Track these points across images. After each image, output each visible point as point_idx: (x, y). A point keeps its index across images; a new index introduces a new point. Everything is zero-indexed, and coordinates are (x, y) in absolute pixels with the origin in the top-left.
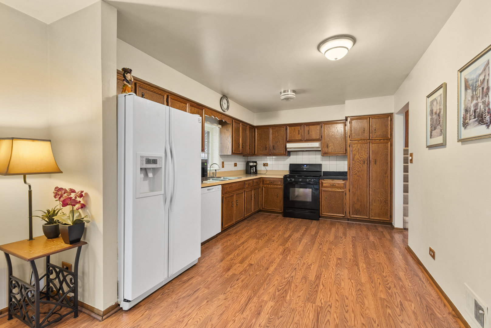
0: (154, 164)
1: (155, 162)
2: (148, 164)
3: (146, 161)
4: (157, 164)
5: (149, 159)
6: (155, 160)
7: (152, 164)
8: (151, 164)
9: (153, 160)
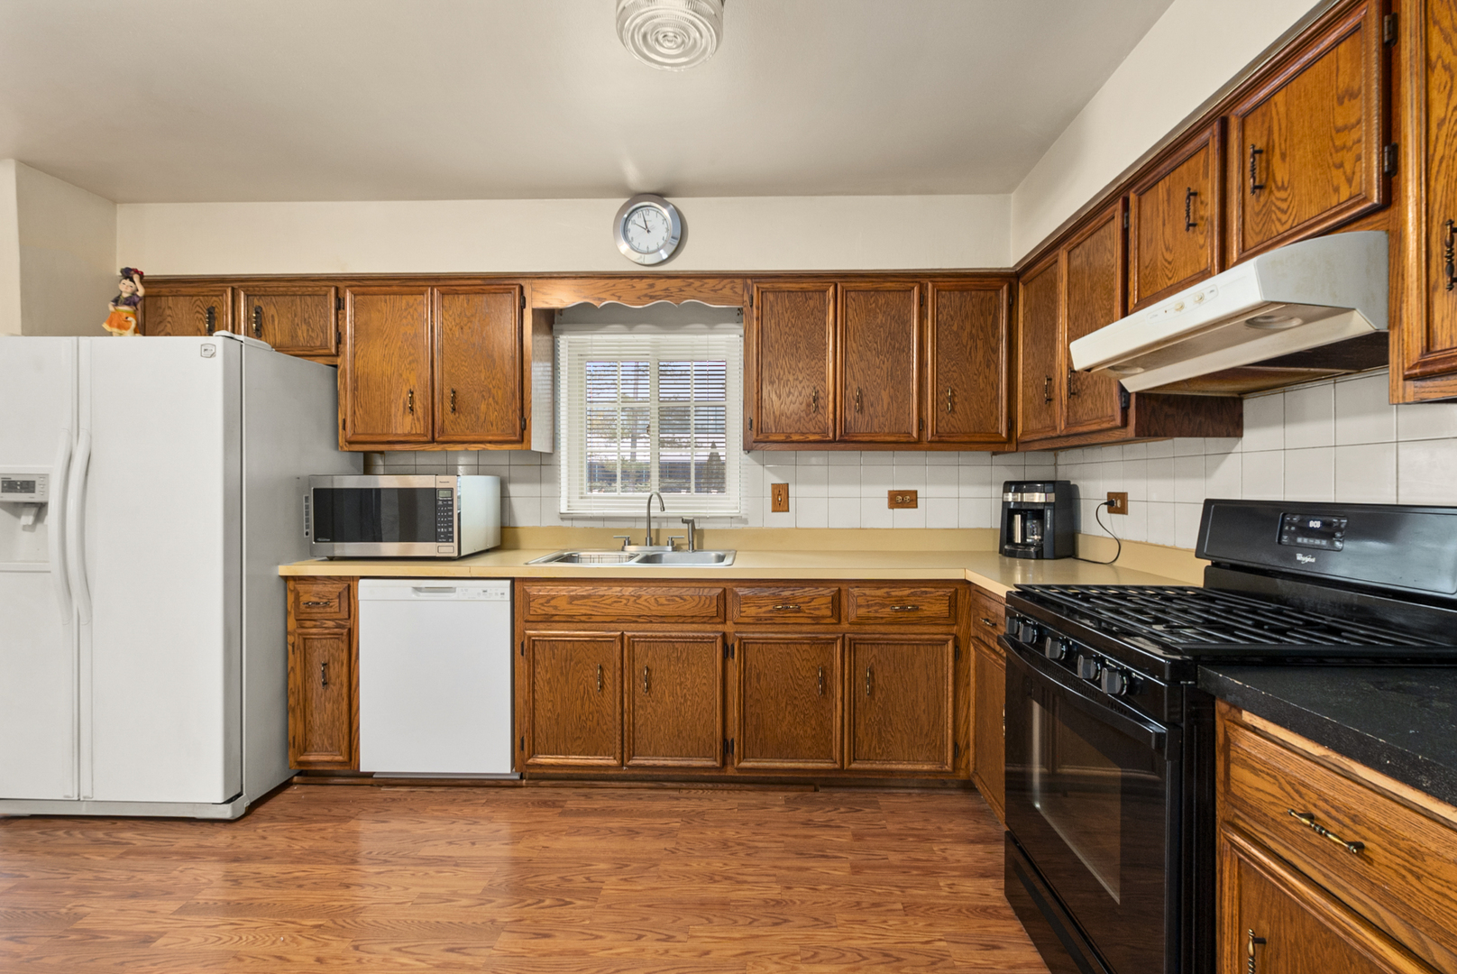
0: (25, 492)
1: (28, 486)
2: (7, 492)
3: (3, 485)
4: (33, 492)
5: (13, 479)
6: (28, 482)
7: (21, 492)
8: (16, 492)
9: (22, 482)
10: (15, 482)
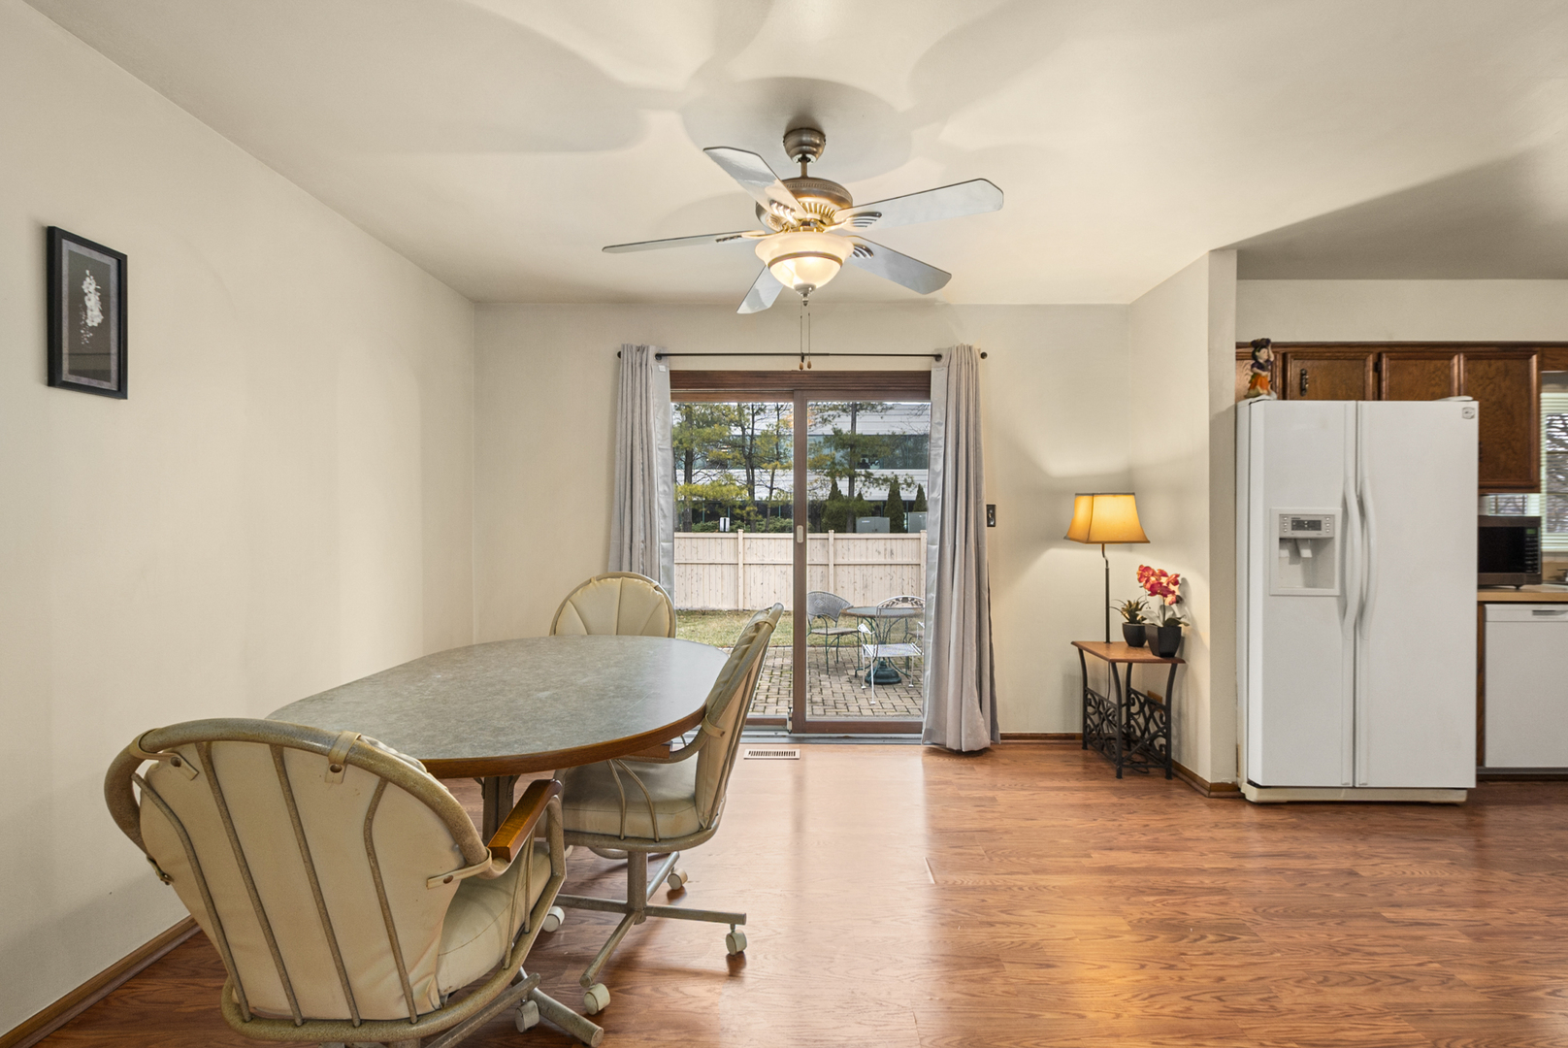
0: (1313, 530)
1: (1315, 525)
2: (1297, 529)
3: (1293, 523)
4: (1320, 530)
5: (1301, 519)
6: (1315, 521)
7: (1310, 530)
8: (1306, 530)
9: (1309, 522)
10: (1303, 522)
